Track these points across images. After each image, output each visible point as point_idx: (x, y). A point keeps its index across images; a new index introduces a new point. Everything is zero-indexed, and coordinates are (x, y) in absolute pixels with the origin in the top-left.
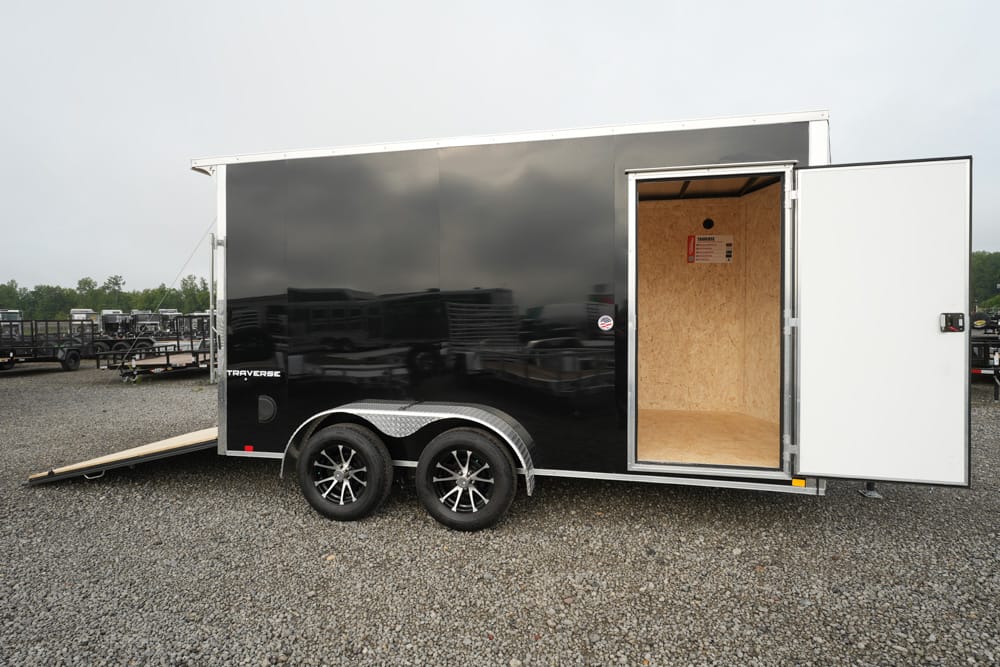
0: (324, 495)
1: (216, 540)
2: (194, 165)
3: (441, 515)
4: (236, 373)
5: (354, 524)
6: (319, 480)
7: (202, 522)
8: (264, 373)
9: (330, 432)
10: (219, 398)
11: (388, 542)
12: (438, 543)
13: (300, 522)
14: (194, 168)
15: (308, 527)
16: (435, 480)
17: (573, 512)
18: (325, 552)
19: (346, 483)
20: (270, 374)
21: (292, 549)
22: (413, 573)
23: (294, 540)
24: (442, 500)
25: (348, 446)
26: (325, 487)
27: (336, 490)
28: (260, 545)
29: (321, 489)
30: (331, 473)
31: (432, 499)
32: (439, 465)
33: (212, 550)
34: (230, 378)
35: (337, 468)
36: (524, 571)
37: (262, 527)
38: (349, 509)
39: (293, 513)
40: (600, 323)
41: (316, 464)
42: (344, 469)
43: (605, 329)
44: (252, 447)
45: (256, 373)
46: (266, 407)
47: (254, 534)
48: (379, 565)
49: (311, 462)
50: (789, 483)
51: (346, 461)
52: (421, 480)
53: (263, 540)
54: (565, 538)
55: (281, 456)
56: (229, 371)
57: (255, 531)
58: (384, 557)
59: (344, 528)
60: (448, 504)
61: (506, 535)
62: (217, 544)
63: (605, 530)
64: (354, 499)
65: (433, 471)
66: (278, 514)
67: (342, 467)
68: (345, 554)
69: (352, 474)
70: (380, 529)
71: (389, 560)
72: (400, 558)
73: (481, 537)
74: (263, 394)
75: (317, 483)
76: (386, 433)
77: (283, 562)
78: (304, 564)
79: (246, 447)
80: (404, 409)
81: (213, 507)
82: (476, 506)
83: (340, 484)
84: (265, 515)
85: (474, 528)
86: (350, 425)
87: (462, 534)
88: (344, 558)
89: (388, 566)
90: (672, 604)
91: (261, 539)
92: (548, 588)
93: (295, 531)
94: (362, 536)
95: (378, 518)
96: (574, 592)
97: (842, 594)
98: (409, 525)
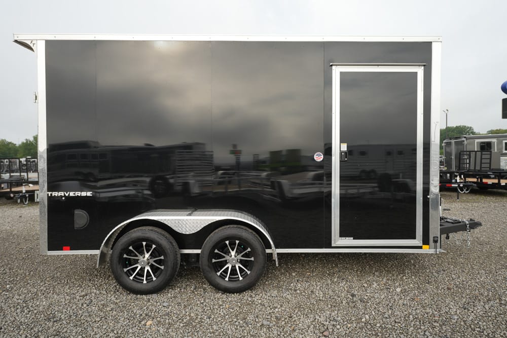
0: (131, 278)
1: (49, 320)
2: (16, 39)
3: (218, 284)
4: (55, 194)
5: (154, 296)
6: (127, 267)
7: (32, 306)
8: (78, 194)
9: (136, 233)
10: (41, 213)
11: (185, 306)
12: (221, 303)
13: (113, 299)
14: (16, 41)
15: (121, 302)
16: (214, 261)
17: (294, 274)
18: (143, 319)
19: (147, 268)
20: (84, 194)
21: (116, 321)
22: (215, 327)
23: (114, 312)
24: (219, 274)
25: (150, 242)
26: (132, 272)
27: (141, 274)
28: (89, 319)
29: (129, 273)
30: (136, 262)
31: (212, 274)
32: (216, 251)
33: (49, 328)
34: (50, 198)
35: (141, 258)
36: (286, 316)
37: (85, 305)
38: (151, 285)
39: (105, 292)
40: (315, 157)
41: (125, 256)
42: (146, 259)
43: (319, 160)
44: (69, 247)
45: (72, 194)
46: (81, 218)
47: (80, 312)
48: (187, 324)
49: (121, 254)
50: (420, 247)
51: (148, 253)
52: (204, 261)
53: (90, 316)
54: (298, 291)
55: (97, 252)
56: (50, 193)
57: (81, 309)
58: (188, 318)
59: (149, 300)
60: (223, 276)
61: (261, 293)
62: (51, 323)
63: (318, 284)
64: (154, 279)
65: (212, 255)
66: (93, 294)
67: (144, 257)
68: (158, 319)
69: (152, 261)
70: (174, 297)
71: (191, 319)
72: (199, 317)
73: (246, 296)
74: (78, 209)
75: (125, 270)
76: (178, 231)
77: (113, 331)
78: (131, 331)
79: (64, 247)
80: (190, 215)
81: (36, 294)
82: (241, 276)
83: (142, 269)
84: (83, 296)
85: (239, 291)
86: (151, 228)
87: (233, 295)
88: (159, 322)
89: (194, 324)
90: (386, 328)
91: (87, 314)
92: (309, 327)
93: (112, 306)
94: (165, 304)
95: (171, 290)
96: (326, 327)
97: (469, 310)
98: (193, 292)
